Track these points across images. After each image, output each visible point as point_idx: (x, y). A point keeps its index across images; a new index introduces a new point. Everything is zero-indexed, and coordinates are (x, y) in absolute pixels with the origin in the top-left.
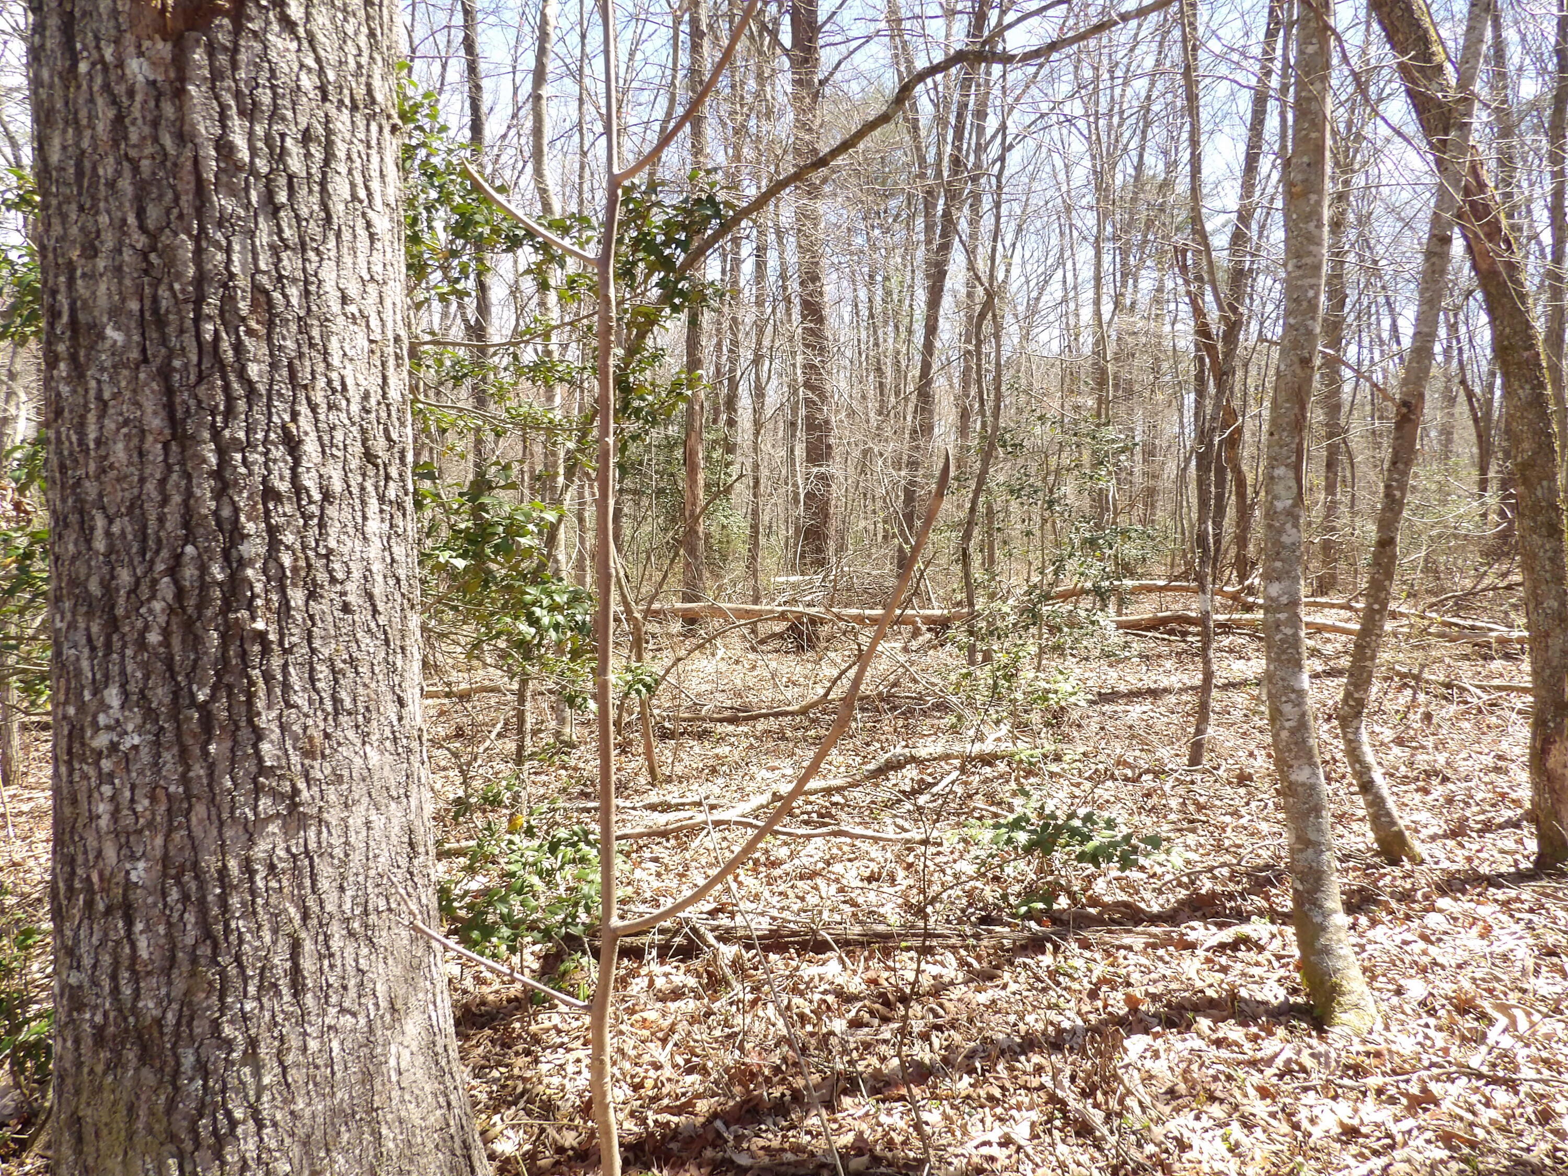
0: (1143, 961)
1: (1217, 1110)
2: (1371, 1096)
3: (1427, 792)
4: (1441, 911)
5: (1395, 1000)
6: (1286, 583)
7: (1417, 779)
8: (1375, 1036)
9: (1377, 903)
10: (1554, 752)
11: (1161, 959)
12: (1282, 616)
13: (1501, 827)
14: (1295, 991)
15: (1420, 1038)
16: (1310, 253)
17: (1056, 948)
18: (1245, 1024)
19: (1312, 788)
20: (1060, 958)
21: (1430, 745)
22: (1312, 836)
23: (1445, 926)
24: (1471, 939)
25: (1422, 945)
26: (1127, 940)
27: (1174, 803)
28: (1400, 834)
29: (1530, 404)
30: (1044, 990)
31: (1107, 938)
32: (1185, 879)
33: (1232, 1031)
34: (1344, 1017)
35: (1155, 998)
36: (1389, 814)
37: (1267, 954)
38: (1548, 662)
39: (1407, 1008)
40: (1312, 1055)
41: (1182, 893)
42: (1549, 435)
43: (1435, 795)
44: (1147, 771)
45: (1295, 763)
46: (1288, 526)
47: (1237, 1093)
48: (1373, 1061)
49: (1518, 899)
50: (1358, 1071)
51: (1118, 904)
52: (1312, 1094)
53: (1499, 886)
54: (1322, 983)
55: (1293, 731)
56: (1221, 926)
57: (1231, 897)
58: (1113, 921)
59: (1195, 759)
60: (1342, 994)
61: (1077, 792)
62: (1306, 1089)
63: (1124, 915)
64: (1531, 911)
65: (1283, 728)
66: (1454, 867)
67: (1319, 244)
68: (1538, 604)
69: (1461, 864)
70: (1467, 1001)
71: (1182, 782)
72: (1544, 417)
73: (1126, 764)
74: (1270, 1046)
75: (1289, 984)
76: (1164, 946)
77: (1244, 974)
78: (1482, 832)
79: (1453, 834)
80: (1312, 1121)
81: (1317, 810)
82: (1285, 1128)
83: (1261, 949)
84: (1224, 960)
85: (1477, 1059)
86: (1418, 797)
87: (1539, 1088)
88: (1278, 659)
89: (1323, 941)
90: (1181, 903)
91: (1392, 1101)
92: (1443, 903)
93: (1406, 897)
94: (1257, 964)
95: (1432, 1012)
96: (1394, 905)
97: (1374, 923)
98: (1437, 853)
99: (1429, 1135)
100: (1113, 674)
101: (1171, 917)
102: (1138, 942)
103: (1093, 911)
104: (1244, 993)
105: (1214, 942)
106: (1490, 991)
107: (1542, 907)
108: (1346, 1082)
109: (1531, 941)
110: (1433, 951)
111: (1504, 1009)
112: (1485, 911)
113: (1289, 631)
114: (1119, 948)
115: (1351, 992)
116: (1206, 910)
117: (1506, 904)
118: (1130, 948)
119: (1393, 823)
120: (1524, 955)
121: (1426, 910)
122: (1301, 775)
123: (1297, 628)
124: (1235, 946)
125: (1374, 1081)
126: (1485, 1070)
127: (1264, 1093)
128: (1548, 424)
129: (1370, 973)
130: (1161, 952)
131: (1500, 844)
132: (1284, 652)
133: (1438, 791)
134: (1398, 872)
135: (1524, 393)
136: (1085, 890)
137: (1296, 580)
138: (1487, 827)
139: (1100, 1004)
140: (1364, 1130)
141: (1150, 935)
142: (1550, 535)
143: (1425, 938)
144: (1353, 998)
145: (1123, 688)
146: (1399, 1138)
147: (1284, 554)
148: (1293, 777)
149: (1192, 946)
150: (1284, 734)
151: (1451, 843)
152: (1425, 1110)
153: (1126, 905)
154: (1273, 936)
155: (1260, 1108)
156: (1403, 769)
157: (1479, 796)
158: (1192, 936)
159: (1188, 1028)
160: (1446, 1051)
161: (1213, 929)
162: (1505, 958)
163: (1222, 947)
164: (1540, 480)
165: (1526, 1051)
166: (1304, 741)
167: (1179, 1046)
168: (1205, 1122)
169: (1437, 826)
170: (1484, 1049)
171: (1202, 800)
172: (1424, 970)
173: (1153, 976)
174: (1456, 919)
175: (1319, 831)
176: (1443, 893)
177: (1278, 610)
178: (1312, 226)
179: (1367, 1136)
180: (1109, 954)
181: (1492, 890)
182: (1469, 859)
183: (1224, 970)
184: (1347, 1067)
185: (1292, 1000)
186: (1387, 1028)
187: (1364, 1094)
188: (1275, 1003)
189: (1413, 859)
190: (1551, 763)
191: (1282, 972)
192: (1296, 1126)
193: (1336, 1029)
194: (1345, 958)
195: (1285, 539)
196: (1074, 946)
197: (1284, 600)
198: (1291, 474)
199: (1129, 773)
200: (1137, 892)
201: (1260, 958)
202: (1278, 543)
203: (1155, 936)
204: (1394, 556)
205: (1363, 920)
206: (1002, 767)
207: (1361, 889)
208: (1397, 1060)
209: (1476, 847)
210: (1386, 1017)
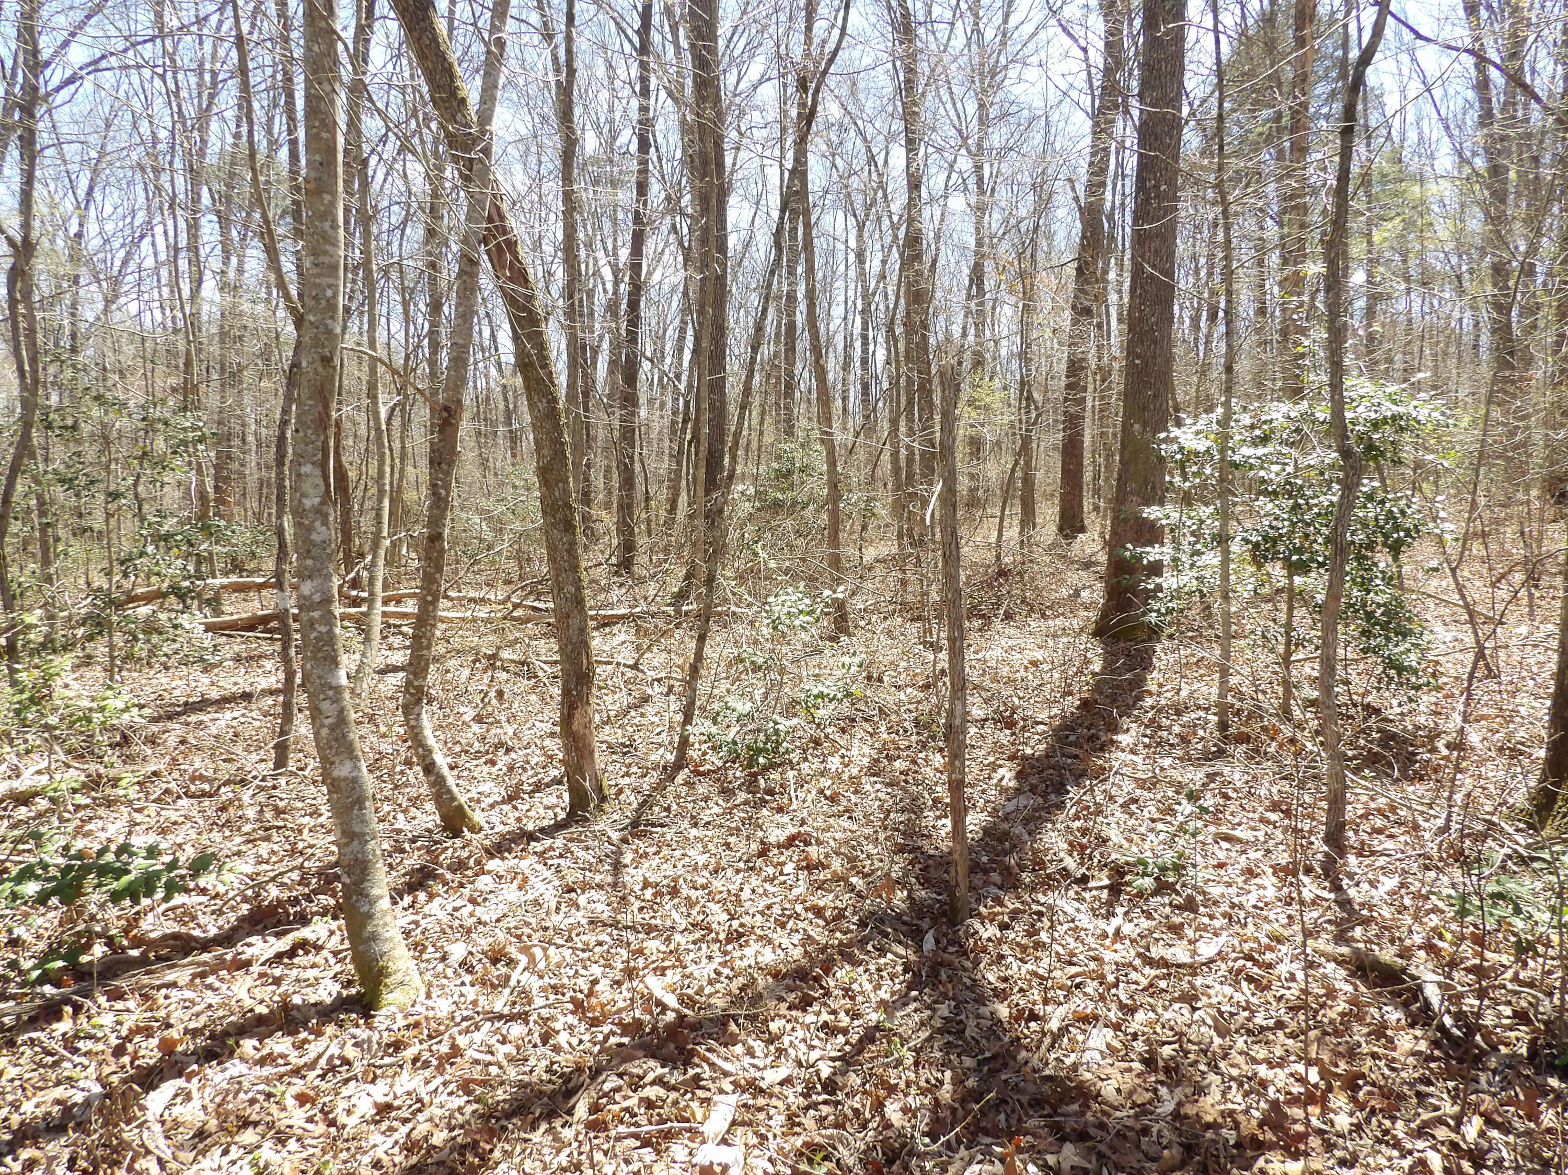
0: (189, 994)
1: (249, 1136)
2: (408, 1066)
3: (493, 763)
4: (489, 872)
5: (440, 967)
6: (318, 581)
7: (487, 753)
8: (418, 1008)
9: (435, 877)
10: (577, 716)
11: (210, 987)
12: (316, 614)
13: (548, 785)
14: (349, 984)
15: (456, 998)
16: (326, 253)
17: (77, 1009)
18: (293, 1033)
19: (355, 782)
20: (82, 1019)
21: (503, 719)
22: (357, 828)
23: (491, 886)
24: (511, 893)
25: (470, 907)
26: (170, 976)
27: (251, 813)
28: (460, 807)
29: (547, 416)
30: (56, 1064)
31: (145, 980)
32: (249, 893)
33: (280, 1044)
34: (390, 997)
35: (195, 1033)
36: (449, 791)
37: (325, 953)
38: (569, 639)
39: (449, 972)
40: (356, 1045)
41: (245, 908)
42: (562, 444)
43: (500, 764)
44: (227, 783)
45: (337, 760)
46: (318, 524)
47: (274, 1109)
48: (411, 1033)
49: (551, 848)
50: (397, 1046)
51: (165, 937)
52: (353, 1084)
53: (538, 840)
54: (370, 969)
55: (332, 728)
56: (278, 935)
57: (295, 902)
58: (159, 959)
59: (280, 762)
60: (388, 975)
61: (138, 817)
62: (346, 1081)
63: (173, 949)
64: (561, 856)
65: (323, 726)
66: (507, 828)
67: (335, 244)
68: (560, 589)
69: (513, 825)
70: (500, 951)
71: (262, 789)
72: (557, 426)
73: (202, 778)
74: (314, 1049)
75: (344, 977)
76: (214, 972)
77: (298, 980)
78: (531, 794)
79: (510, 799)
80: (349, 1112)
81: (360, 802)
82: (321, 1128)
83: (319, 948)
84: (277, 972)
85: (500, 1004)
86: (486, 769)
87: (545, 1013)
88: (314, 658)
89: (369, 928)
90: (242, 919)
91: (426, 1065)
92: (494, 865)
93: (459, 866)
94: (313, 966)
95: (470, 970)
96: (449, 876)
97: (431, 897)
98: (493, 819)
99: (452, 1087)
100: (205, 680)
101: (227, 939)
102: (182, 975)
103: (135, 953)
104: (297, 1000)
105: (270, 954)
106: (519, 937)
107: (568, 850)
108: (387, 1060)
109: (557, 883)
110: (479, 911)
111: (526, 950)
112: (527, 864)
113: (323, 629)
114: (159, 988)
115: (396, 972)
116: (267, 922)
117: (541, 855)
118: (173, 985)
119: (454, 799)
120: (550, 898)
121: (477, 875)
122: (342, 771)
123: (331, 625)
124: (292, 953)
125: (409, 1053)
126: (506, 1011)
127: (302, 1099)
128: (561, 435)
129: (418, 948)
130: (211, 980)
131: (545, 801)
132: (319, 650)
133: (503, 761)
134: (458, 843)
135: (542, 405)
136: (126, 932)
137: (328, 577)
138: (538, 787)
139: (126, 1060)
140: (396, 1103)
141: (199, 964)
142: (566, 530)
143: (473, 901)
144: (398, 977)
145: (214, 694)
146: (427, 1099)
147: (315, 552)
148: (336, 773)
149: (248, 964)
150: (324, 732)
151: (507, 808)
152: (452, 1064)
153: (176, 936)
154: (332, 933)
155: (297, 1116)
156: (477, 744)
157: (533, 762)
158: (248, 952)
159: (231, 1054)
160: (475, 1003)
161: (272, 939)
162: (536, 903)
163: (279, 956)
164: (557, 482)
165: (541, 983)
166: (344, 736)
167: (218, 1078)
168: (235, 1153)
169: (497, 792)
170: (507, 991)
171: (281, 804)
172: (469, 931)
173: (197, 1009)
174: (500, 877)
175: (364, 822)
176: (491, 856)
177: (311, 608)
178: (327, 225)
179: (399, 1108)
180: (146, 997)
181: (533, 844)
182: (519, 820)
183: (277, 981)
184: (388, 1046)
185: (345, 993)
186: (428, 996)
187: (401, 1067)
188: (328, 1000)
189: (472, 830)
190: (575, 727)
191: (338, 968)
192: (332, 1123)
193: (383, 1012)
194: (391, 939)
195: (314, 536)
196: (102, 1000)
197: (317, 598)
198: (318, 472)
199: (206, 787)
200: (194, 918)
201: (319, 959)
202: (308, 541)
203: (205, 963)
204: (442, 551)
205: (422, 896)
206: (42, 804)
207: (423, 868)
208: (433, 1025)
209: (527, 807)
210: (430, 985)
